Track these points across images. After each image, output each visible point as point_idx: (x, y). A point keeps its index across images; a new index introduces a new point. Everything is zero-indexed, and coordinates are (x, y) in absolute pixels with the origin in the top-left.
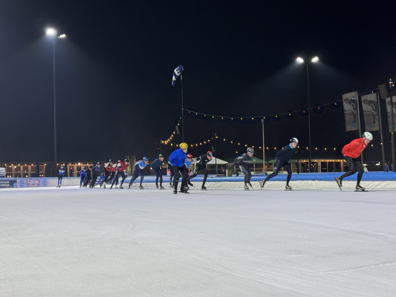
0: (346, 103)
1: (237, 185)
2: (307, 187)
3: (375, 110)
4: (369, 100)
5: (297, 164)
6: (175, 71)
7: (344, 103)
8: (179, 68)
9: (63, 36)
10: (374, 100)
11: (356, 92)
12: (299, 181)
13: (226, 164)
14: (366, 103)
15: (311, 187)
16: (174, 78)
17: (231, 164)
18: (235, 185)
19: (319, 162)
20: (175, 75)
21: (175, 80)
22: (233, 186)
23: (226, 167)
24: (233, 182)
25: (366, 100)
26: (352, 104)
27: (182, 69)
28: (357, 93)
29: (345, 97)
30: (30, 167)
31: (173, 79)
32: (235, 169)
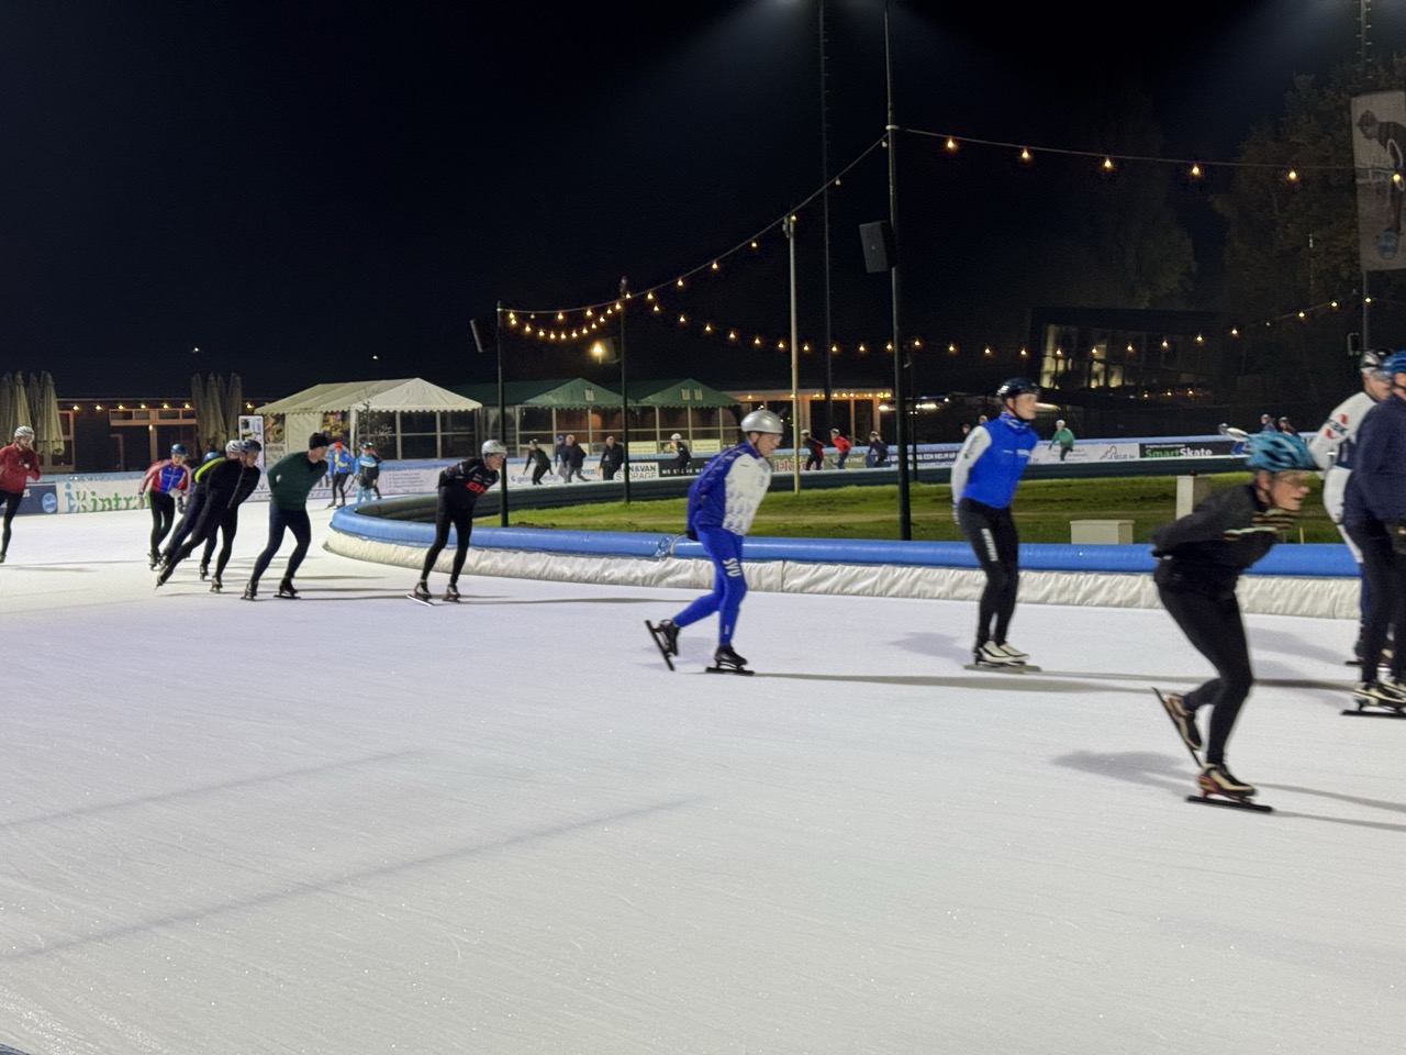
0: (1368, 137)
13: (474, 410)
17: (494, 413)
23: (476, 421)
26: (1392, 146)
32: (518, 433)
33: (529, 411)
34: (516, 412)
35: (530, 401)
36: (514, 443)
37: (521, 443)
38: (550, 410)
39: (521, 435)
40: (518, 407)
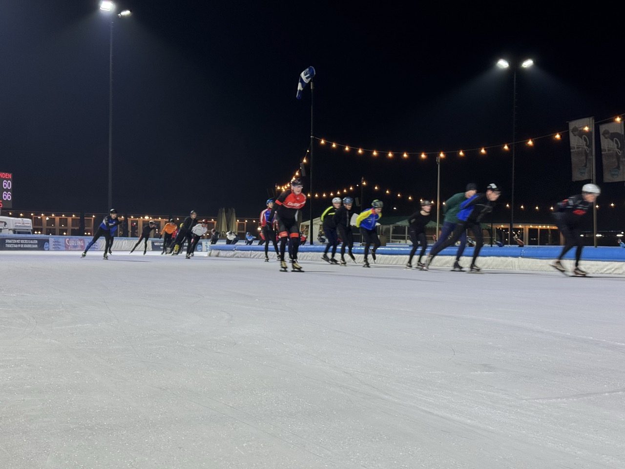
0: (575, 135)
1: (393, 261)
2: (506, 267)
3: (620, 149)
4: (611, 131)
5: (490, 231)
6: (302, 74)
7: (571, 135)
8: (309, 70)
9: (126, 13)
10: (620, 132)
11: (591, 118)
12: (492, 257)
14: (607, 136)
15: (511, 268)
16: (300, 87)
17: (385, 227)
18: (390, 261)
19: (525, 228)
20: (302, 81)
21: (302, 89)
22: (387, 261)
24: (387, 256)
25: (606, 132)
26: (584, 137)
27: (313, 72)
28: (594, 120)
29: (574, 126)
30: (70, 219)
31: (298, 89)
32: (391, 235)
33: (395, 226)
34: (391, 227)
35: (397, 223)
36: (389, 239)
37: (392, 239)
38: (405, 227)
39: (392, 236)
40: (391, 226)
